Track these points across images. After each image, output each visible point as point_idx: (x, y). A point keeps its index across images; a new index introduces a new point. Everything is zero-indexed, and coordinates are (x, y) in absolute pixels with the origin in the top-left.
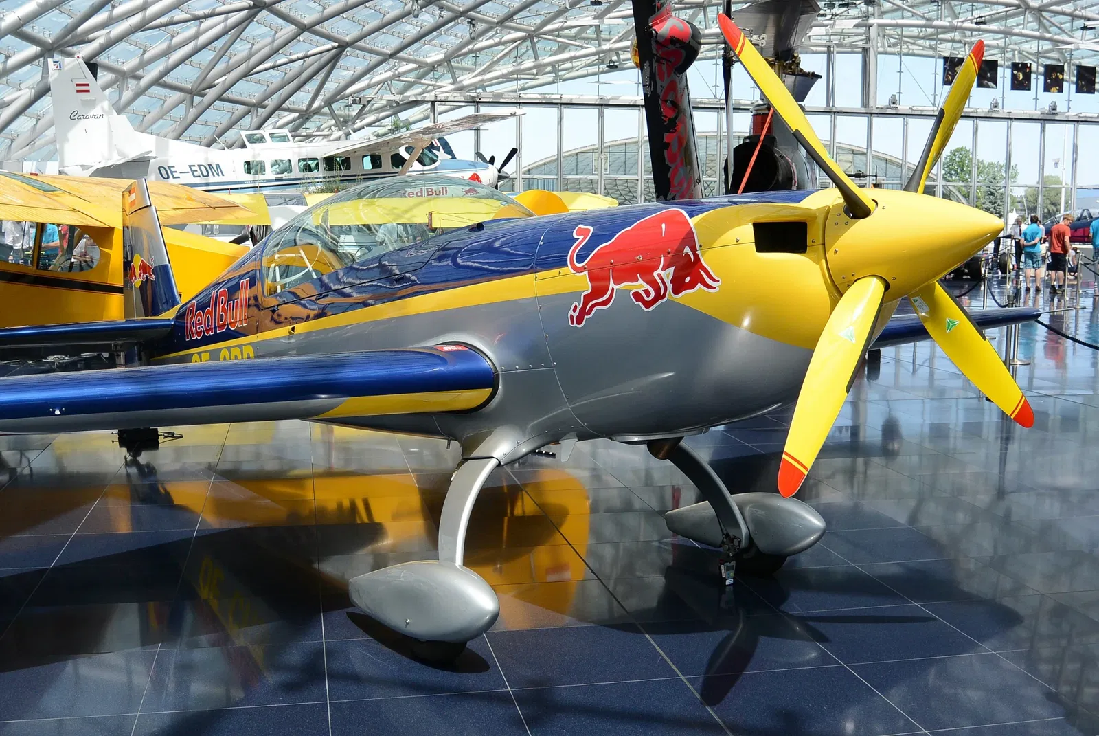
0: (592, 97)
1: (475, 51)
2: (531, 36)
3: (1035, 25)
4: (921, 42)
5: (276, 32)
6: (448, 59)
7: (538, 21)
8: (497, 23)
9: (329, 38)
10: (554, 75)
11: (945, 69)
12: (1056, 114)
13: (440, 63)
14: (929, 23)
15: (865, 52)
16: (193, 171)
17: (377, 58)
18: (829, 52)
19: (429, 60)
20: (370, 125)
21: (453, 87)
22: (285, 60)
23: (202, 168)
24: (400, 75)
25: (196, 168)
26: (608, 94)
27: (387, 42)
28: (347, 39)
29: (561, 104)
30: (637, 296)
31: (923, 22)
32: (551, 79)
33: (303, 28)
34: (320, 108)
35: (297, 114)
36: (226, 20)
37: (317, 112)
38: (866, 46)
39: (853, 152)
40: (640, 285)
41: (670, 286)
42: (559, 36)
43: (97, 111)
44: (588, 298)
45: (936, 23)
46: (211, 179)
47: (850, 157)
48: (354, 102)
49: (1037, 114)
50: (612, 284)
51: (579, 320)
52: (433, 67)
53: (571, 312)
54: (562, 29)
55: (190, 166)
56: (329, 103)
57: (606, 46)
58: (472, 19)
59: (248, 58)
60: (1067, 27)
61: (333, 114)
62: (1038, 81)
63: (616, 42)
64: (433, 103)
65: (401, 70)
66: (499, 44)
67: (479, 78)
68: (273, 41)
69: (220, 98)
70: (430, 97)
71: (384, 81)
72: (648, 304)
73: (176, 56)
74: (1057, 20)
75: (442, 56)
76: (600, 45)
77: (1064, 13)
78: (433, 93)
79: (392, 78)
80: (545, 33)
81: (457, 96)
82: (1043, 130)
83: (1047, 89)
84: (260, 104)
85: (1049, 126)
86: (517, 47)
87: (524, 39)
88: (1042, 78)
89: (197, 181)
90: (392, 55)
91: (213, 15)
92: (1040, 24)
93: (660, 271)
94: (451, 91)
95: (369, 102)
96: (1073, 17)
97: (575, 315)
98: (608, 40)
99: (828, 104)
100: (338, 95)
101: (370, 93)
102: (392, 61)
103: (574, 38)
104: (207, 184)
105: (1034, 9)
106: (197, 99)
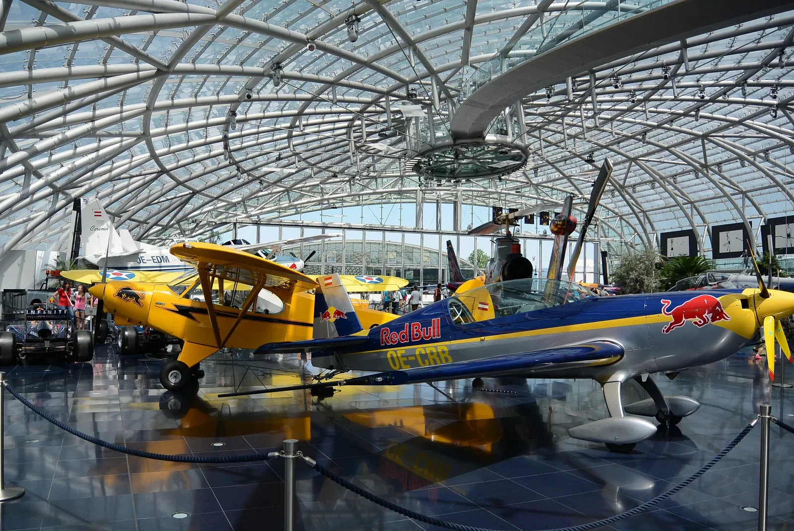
0: (318, 222)
1: (258, 197)
2: (288, 191)
3: (534, 192)
4: (478, 198)
5: (164, 185)
6: (243, 201)
7: (292, 183)
8: (273, 183)
9: (189, 188)
10: (295, 210)
11: (493, 213)
12: (546, 236)
13: (238, 203)
14: (486, 190)
15: (455, 203)
16: (153, 260)
17: (208, 199)
18: (437, 202)
19: (234, 201)
20: (201, 234)
21: (244, 215)
22: (165, 199)
23: (159, 258)
24: (218, 208)
25: (155, 258)
26: (327, 221)
27: (215, 191)
28: (197, 189)
29: (303, 226)
30: (696, 323)
31: (483, 189)
32: (294, 212)
33: (180, 183)
34: (174, 224)
35: (161, 228)
36: (145, 178)
37: (172, 226)
38: (456, 200)
39: (430, 252)
40: (697, 319)
41: (710, 320)
42: (302, 191)
43: (105, 226)
44: (672, 324)
45: (489, 190)
46: (163, 264)
47: (428, 254)
48: (193, 222)
49: (537, 235)
50: (684, 319)
51: (667, 331)
52: (235, 205)
53: (664, 329)
54: (303, 187)
55: (152, 257)
56: (178, 222)
57: (326, 197)
58: (261, 181)
59: (148, 198)
60: (550, 193)
61: (180, 228)
62: (537, 220)
63: (331, 195)
64: (235, 224)
65: (218, 205)
66: (271, 193)
67: (260, 211)
68: (162, 189)
69: (129, 219)
70: (233, 220)
71: (209, 211)
72: (699, 325)
73: (115, 196)
74: (545, 190)
75: (240, 199)
76: (323, 196)
77: (548, 187)
78: (235, 218)
79: (214, 210)
80: (294, 189)
81: (248, 220)
82: (541, 243)
83: (541, 224)
84: (145, 222)
85: (543, 241)
86: (280, 195)
87: (284, 192)
88: (539, 218)
89: (155, 265)
90: (217, 198)
91: (140, 175)
92: (537, 192)
93: (706, 314)
94: (245, 217)
95: (200, 222)
96: (552, 189)
97: (665, 330)
98: (327, 193)
99: (437, 229)
100: (185, 218)
101: (201, 217)
102: (216, 201)
103: (308, 192)
104: (160, 267)
105: (534, 184)
106: (117, 219)
